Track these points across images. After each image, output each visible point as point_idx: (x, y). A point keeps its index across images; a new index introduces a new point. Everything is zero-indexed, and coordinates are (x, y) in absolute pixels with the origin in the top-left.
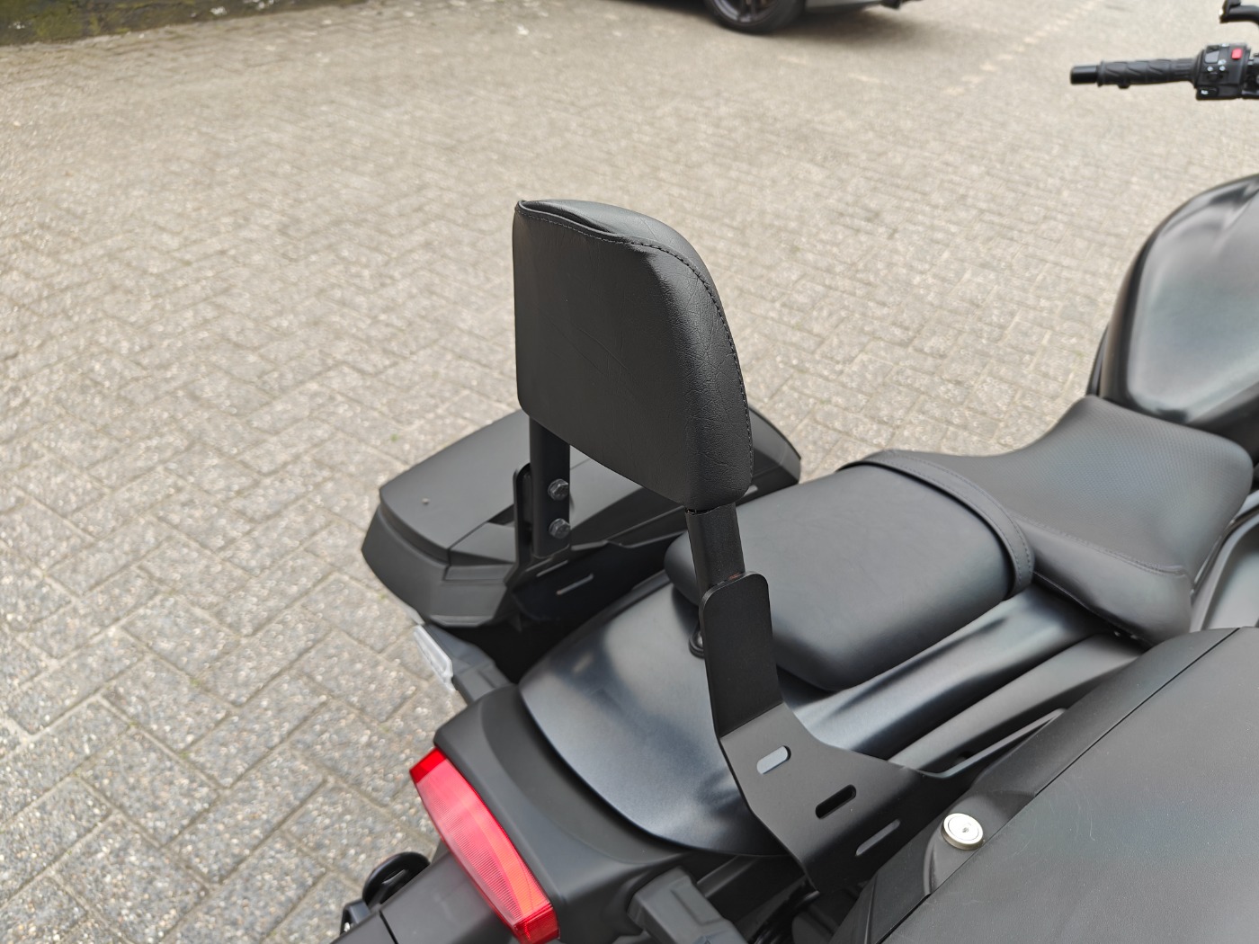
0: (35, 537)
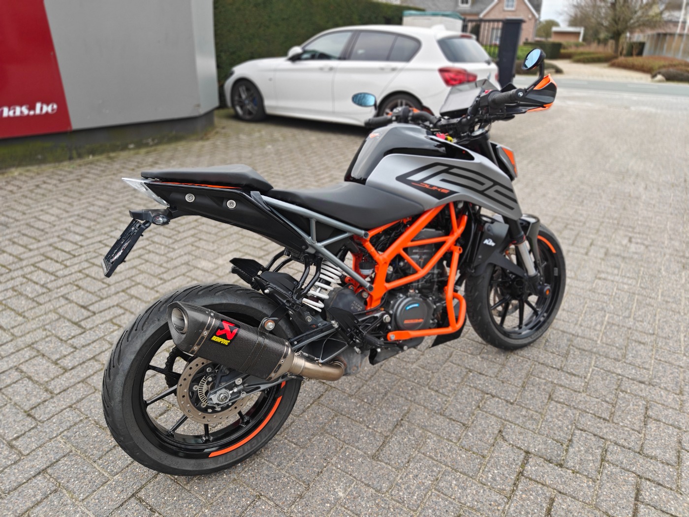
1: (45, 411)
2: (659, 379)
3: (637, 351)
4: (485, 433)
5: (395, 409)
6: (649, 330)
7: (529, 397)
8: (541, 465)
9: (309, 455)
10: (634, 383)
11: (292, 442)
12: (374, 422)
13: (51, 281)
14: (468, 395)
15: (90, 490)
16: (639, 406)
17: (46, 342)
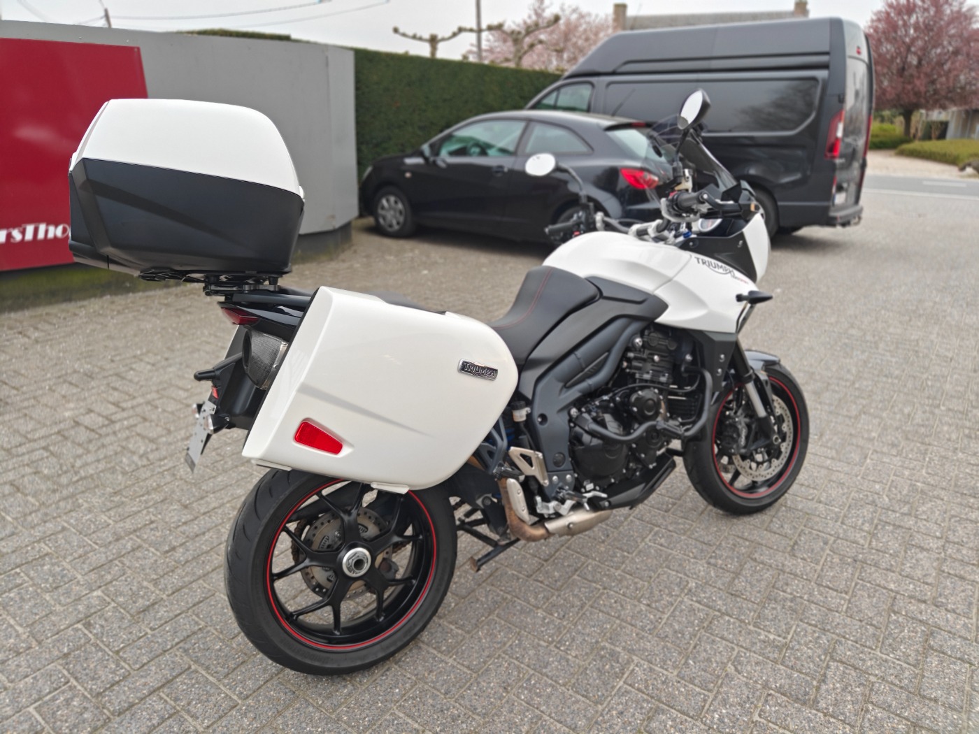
0: (67, 546)
1: (155, 617)
2: (946, 597)
3: (917, 560)
4: (711, 661)
5: (594, 627)
6: (935, 531)
7: (770, 617)
8: (783, 704)
9: (484, 681)
10: (910, 603)
11: (463, 665)
12: (567, 643)
13: (152, 451)
14: (689, 611)
15: (216, 716)
16: (916, 632)
17: (152, 529)
